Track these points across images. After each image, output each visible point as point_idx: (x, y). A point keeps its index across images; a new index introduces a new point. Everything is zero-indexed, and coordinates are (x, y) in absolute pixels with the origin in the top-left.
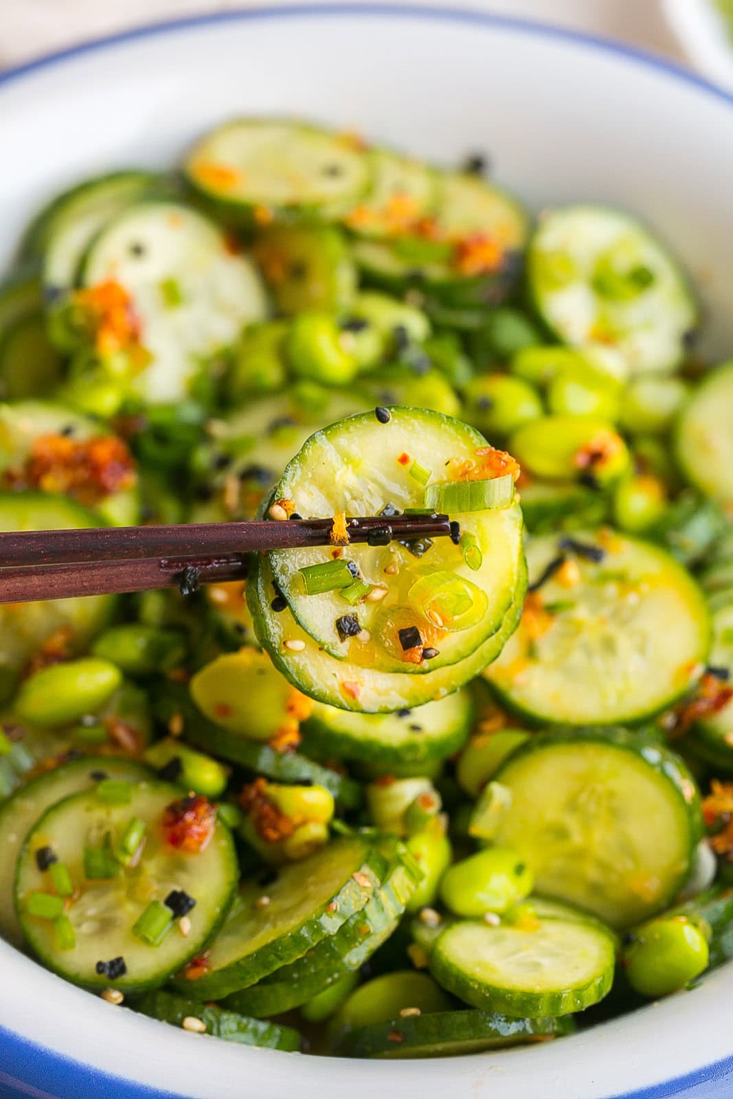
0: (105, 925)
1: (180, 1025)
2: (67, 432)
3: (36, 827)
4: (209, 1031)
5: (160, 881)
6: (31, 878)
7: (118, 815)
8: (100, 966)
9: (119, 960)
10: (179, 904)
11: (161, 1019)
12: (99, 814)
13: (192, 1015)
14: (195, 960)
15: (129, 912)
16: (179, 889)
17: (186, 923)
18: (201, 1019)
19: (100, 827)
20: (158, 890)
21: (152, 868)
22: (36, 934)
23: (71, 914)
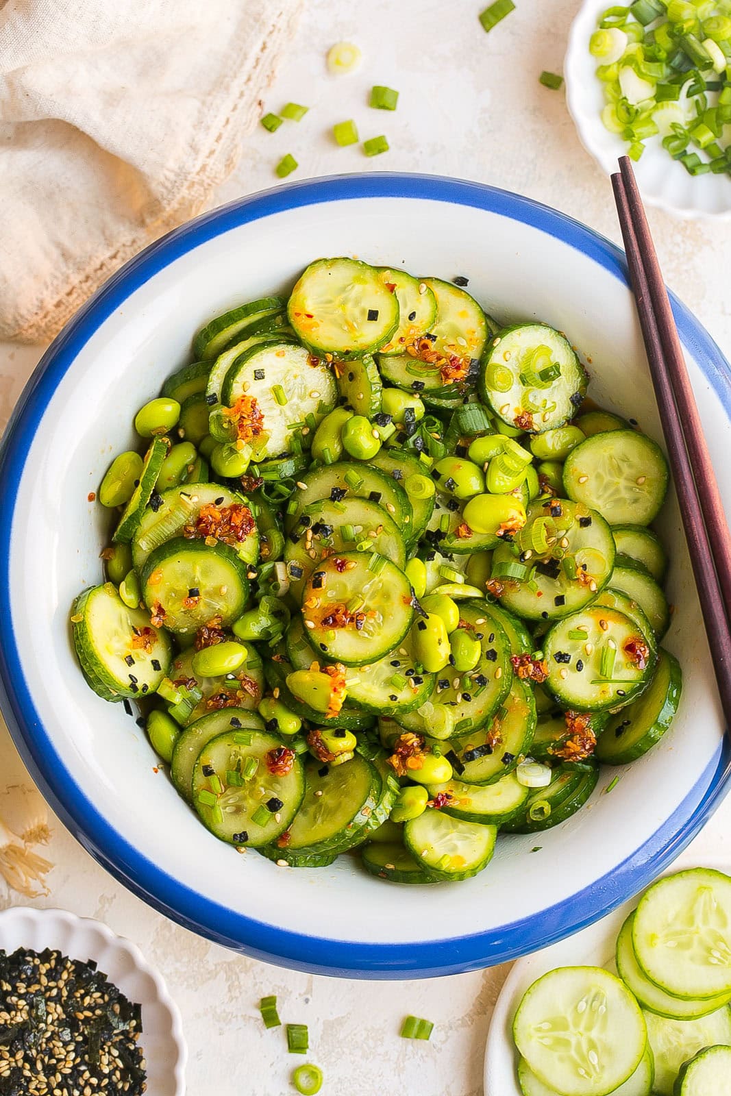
0: (238, 810)
1: (276, 861)
2: (219, 501)
3: (203, 749)
4: (290, 865)
5: (266, 789)
6: (200, 778)
7: (245, 750)
8: (235, 835)
9: (245, 833)
10: (274, 805)
11: (267, 857)
12: (236, 748)
13: (282, 859)
14: (284, 835)
15: (250, 804)
16: (275, 796)
17: (278, 816)
18: (286, 860)
19: (236, 756)
20: (265, 794)
21: (261, 781)
22: (202, 811)
23: (220, 801)
